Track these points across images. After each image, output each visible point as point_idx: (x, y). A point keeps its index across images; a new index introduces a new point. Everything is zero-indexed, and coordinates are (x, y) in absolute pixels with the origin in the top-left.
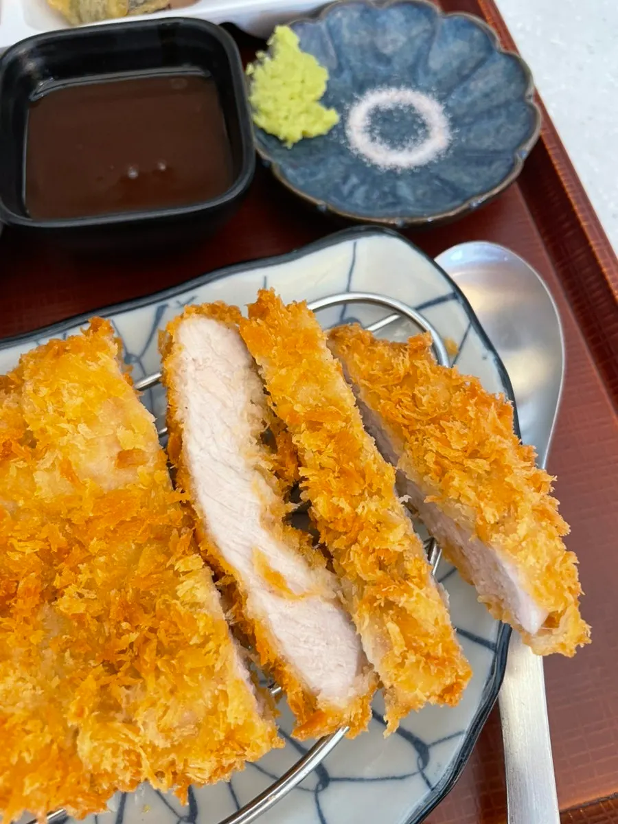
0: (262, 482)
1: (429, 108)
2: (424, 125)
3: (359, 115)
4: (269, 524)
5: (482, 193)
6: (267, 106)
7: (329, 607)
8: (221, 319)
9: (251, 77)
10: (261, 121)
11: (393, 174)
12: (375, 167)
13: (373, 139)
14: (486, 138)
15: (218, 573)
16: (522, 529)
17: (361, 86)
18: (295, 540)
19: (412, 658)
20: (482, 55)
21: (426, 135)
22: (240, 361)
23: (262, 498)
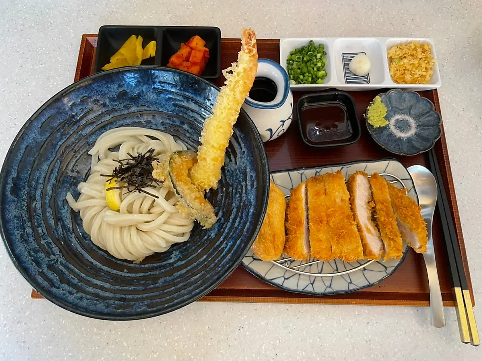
0: (368, 211)
1: (412, 122)
2: (410, 126)
3: (393, 120)
4: (369, 220)
5: (422, 151)
6: (371, 118)
7: (377, 238)
8: (363, 175)
9: (368, 110)
10: (370, 122)
11: (400, 139)
12: (395, 136)
13: (396, 128)
14: (425, 133)
15: (358, 226)
16: (419, 230)
17: (395, 113)
18: (373, 224)
19: (394, 249)
20: (429, 110)
21: (410, 130)
22: (367, 186)
23: (368, 214)
